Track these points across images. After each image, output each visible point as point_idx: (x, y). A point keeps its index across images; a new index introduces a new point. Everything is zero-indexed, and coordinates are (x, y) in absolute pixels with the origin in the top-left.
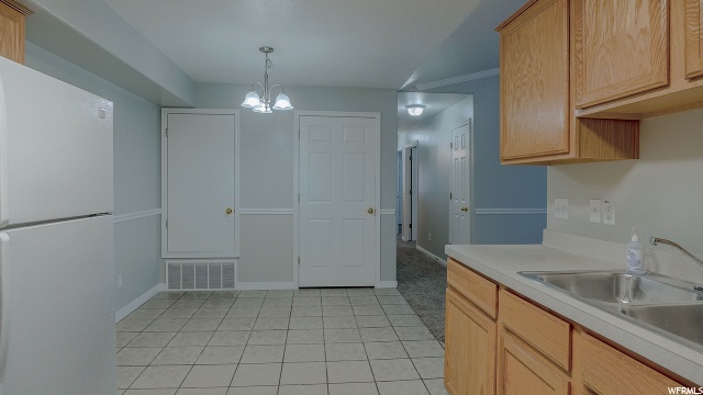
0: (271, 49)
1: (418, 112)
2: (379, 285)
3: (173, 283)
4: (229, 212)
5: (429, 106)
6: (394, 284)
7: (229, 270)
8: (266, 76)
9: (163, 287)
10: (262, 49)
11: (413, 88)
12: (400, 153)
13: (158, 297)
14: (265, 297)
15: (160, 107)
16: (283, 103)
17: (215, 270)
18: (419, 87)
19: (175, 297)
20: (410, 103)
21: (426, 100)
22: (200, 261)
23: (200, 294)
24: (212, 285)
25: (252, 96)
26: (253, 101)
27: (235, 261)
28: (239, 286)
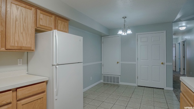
0: (126, 17)
1: (184, 28)
2: (166, 88)
3: (104, 80)
4: (118, 63)
5: (188, 26)
6: (172, 89)
7: (118, 78)
8: (124, 25)
9: (102, 81)
10: (123, 18)
11: (179, 20)
12: (179, 43)
13: (101, 84)
14: (127, 87)
15: (101, 36)
16: (129, 32)
17: (114, 78)
18: (181, 19)
19: (105, 84)
20: (180, 26)
21: (187, 24)
22: (111, 75)
23: (110, 84)
24: (114, 82)
25: (120, 31)
26: (120, 32)
27: (119, 76)
28: (120, 83)
